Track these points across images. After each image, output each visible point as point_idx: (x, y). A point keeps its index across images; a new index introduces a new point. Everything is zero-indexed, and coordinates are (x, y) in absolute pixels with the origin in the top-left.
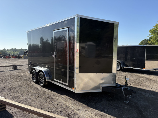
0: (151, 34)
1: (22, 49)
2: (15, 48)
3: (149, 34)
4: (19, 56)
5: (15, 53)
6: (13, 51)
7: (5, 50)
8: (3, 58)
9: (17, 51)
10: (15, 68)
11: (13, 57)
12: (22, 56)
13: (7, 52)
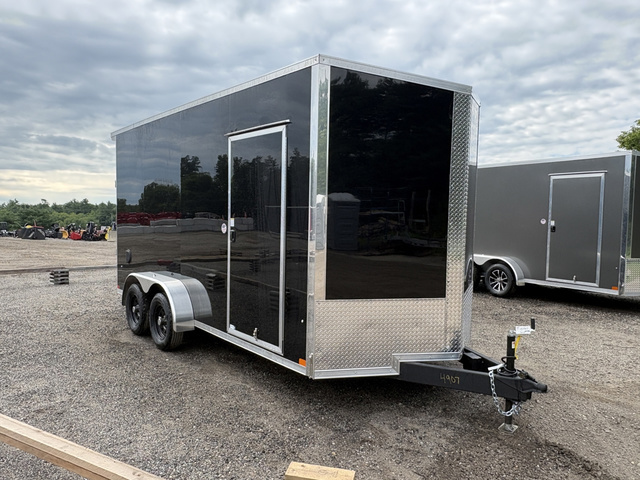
1: (109, 203)
2: (85, 201)
4: (92, 231)
5: (85, 218)
6: (77, 213)
7: (46, 206)
8: (33, 238)
9: (92, 211)
10: (61, 277)
11: (71, 237)
12: (105, 231)
13: (55, 213)
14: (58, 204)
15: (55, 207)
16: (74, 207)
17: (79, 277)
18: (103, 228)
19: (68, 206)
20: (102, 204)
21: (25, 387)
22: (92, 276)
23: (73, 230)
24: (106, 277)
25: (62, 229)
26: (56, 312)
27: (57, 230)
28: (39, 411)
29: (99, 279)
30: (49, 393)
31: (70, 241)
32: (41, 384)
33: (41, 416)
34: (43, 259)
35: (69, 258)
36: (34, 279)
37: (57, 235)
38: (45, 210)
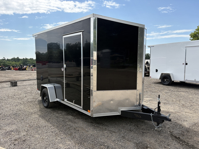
0: (192, 39)
1: (26, 58)
2: (18, 58)
3: (190, 39)
4: (22, 67)
5: (18, 63)
6: (15, 62)
7: (5, 59)
8: (1, 70)
9: (20, 61)
10: (14, 84)
11: (14, 69)
12: (26, 67)
13: (8, 62)
14: (9, 59)
15: (8, 60)
16: (14, 60)
17: (20, 83)
18: (25, 66)
19: (12, 59)
20: (24, 59)
21: (8, 129)
22: (25, 83)
23: (15, 67)
24: (30, 83)
25: (11, 67)
26: (15, 97)
27: (10, 67)
28: (15, 140)
29: (28, 84)
30: (18, 131)
31: (14, 71)
32: (14, 127)
33: (16, 142)
34: (6, 77)
35: (15, 76)
36: (4, 85)
37: (9, 69)
38: (5, 61)
